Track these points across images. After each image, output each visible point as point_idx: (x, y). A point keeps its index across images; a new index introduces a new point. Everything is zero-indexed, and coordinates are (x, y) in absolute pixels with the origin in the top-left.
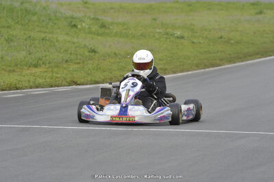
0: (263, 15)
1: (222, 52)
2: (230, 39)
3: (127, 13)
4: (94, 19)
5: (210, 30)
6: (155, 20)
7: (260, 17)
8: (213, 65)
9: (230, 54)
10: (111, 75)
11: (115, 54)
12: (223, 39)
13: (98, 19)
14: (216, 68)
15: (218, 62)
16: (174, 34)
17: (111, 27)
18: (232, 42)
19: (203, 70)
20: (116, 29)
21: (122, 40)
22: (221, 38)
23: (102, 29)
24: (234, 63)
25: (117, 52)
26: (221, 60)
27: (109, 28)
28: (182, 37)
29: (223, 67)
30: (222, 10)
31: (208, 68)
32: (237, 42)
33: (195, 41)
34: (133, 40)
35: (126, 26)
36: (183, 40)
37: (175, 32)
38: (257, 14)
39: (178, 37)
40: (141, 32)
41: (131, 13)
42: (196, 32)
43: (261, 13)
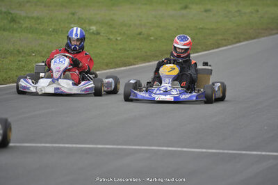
0: (188, 10)
1: (138, 49)
2: (149, 36)
3: (45, 6)
4: (5, 13)
5: (130, 26)
6: (73, 14)
7: (184, 12)
8: (125, 65)
9: (146, 52)
10: (5, 76)
11: (19, 51)
12: (141, 36)
13: (10, 13)
14: (128, 67)
15: (132, 61)
16: (90, 30)
17: (22, 22)
18: (152, 38)
19: (113, 70)
20: (26, 24)
21: (30, 35)
22: (140, 34)
23: (12, 24)
24: (149, 62)
25: (21, 49)
26: (135, 58)
27: (19, 23)
28: (98, 34)
29: (137, 66)
30: (146, 4)
31: (120, 67)
32: (156, 39)
33: (111, 37)
34: (43, 36)
35: (38, 22)
36: (98, 36)
37: (92, 28)
38: (182, 9)
39: (93, 33)
40: (53, 27)
41: (49, 6)
42: (115, 28)
43: (186, 7)
